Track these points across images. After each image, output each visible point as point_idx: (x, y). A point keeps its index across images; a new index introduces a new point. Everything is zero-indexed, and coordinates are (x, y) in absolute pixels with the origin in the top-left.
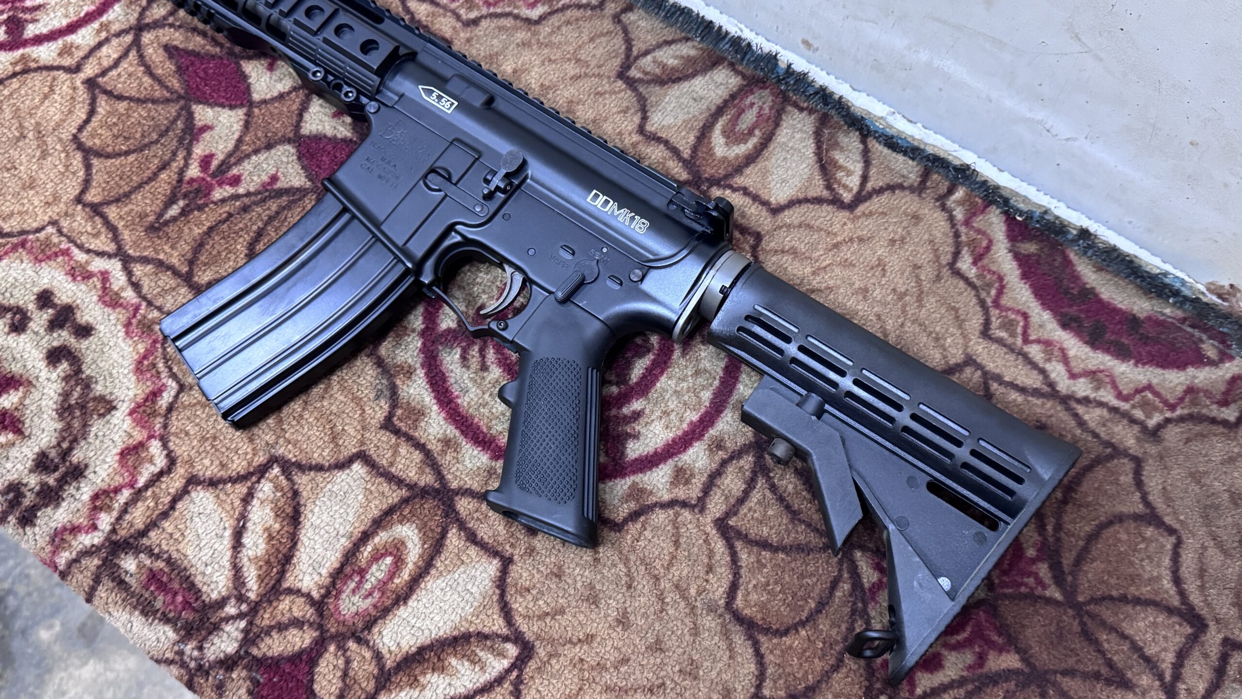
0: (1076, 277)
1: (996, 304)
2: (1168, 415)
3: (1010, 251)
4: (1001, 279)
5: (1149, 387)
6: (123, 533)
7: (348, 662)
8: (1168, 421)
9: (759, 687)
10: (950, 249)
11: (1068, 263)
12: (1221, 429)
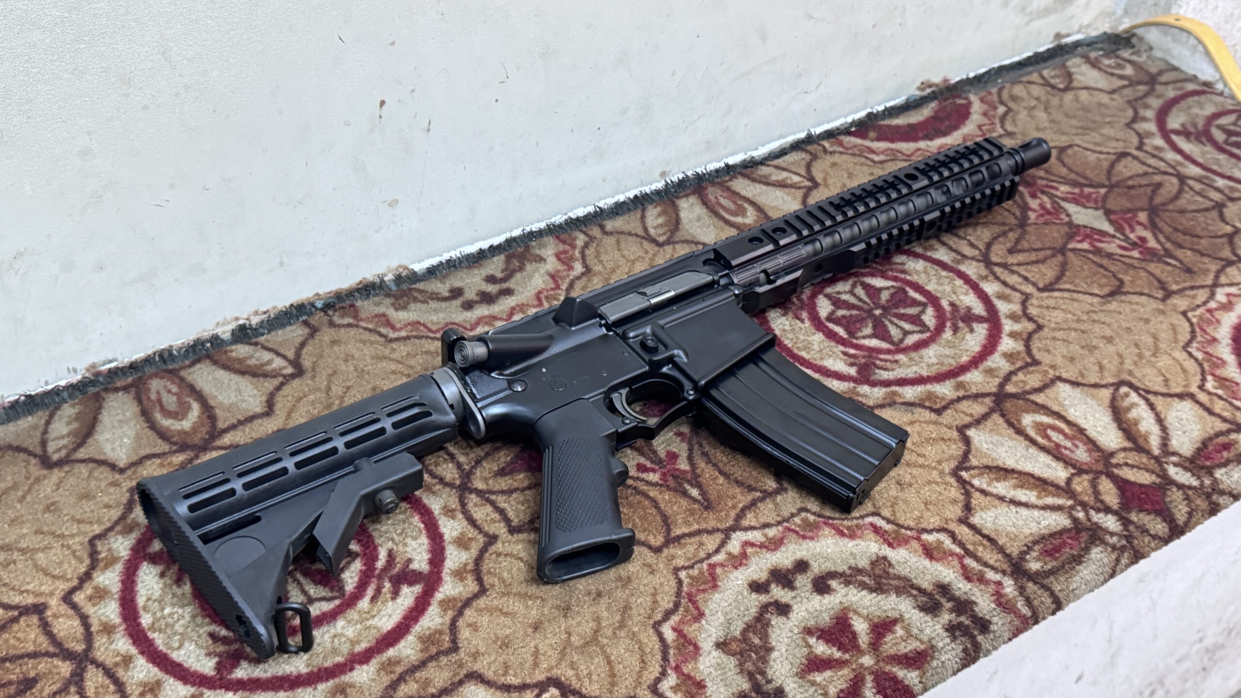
0: (898, 127)
1: (908, 156)
2: (998, 125)
3: (872, 140)
4: (892, 150)
5: (980, 127)
6: (1005, 567)
7: (1126, 464)
8: (1002, 127)
9: (1156, 298)
10: (863, 160)
11: (889, 126)
12: (1011, 114)
